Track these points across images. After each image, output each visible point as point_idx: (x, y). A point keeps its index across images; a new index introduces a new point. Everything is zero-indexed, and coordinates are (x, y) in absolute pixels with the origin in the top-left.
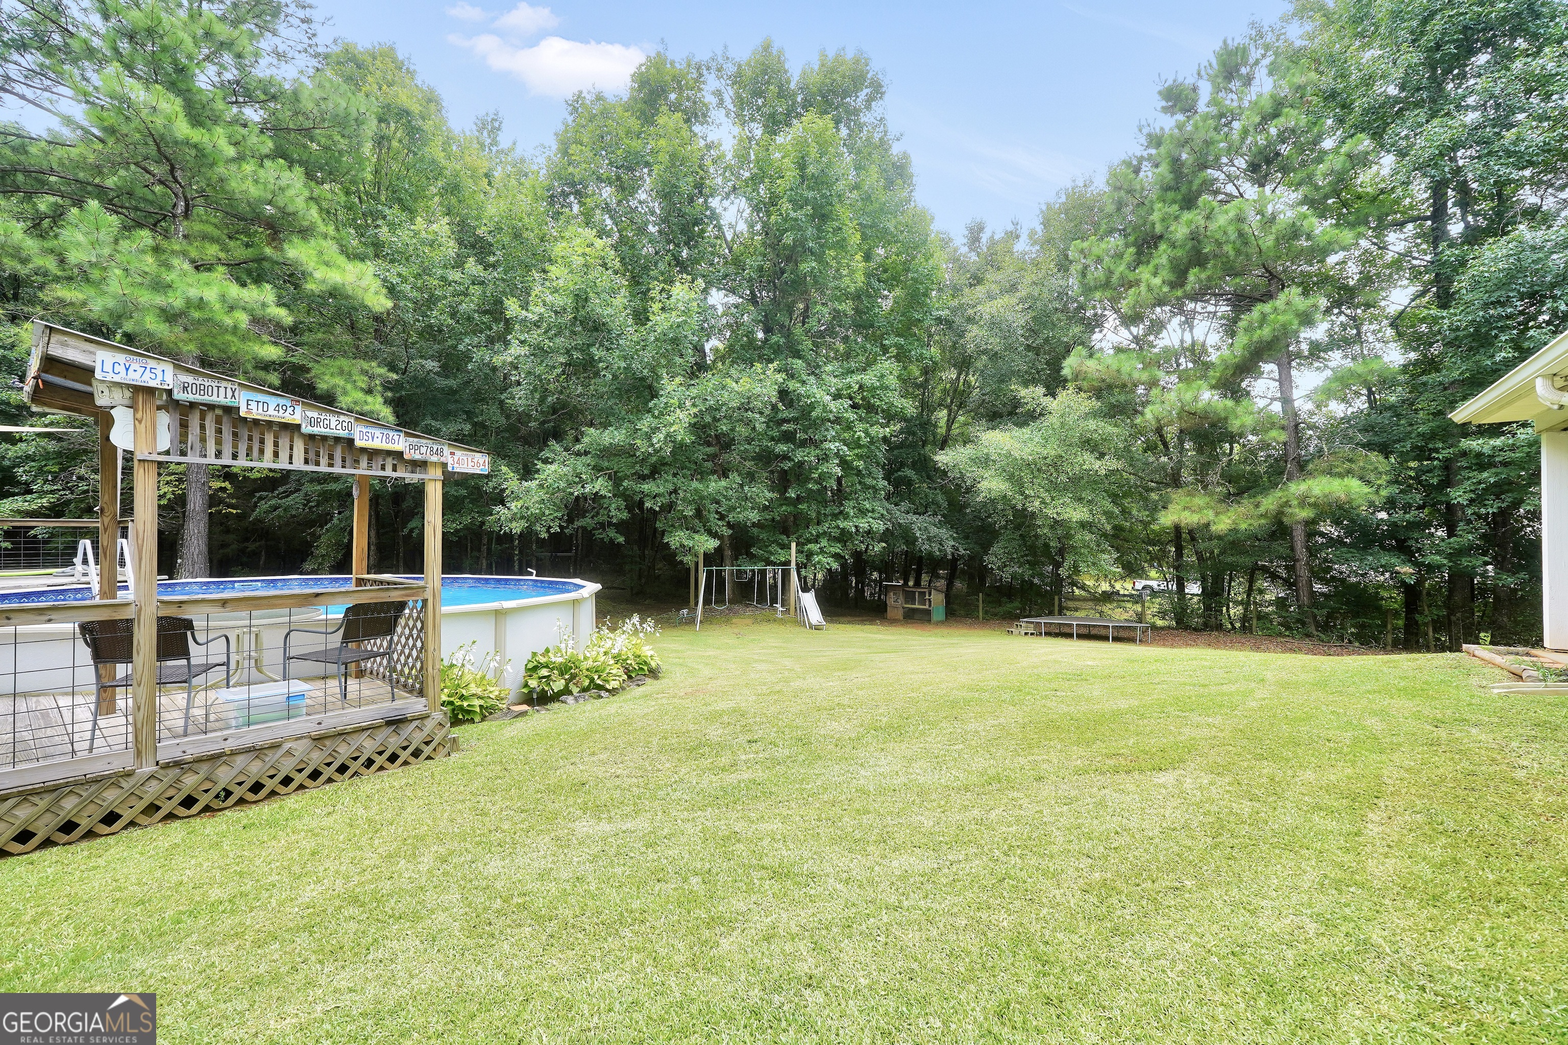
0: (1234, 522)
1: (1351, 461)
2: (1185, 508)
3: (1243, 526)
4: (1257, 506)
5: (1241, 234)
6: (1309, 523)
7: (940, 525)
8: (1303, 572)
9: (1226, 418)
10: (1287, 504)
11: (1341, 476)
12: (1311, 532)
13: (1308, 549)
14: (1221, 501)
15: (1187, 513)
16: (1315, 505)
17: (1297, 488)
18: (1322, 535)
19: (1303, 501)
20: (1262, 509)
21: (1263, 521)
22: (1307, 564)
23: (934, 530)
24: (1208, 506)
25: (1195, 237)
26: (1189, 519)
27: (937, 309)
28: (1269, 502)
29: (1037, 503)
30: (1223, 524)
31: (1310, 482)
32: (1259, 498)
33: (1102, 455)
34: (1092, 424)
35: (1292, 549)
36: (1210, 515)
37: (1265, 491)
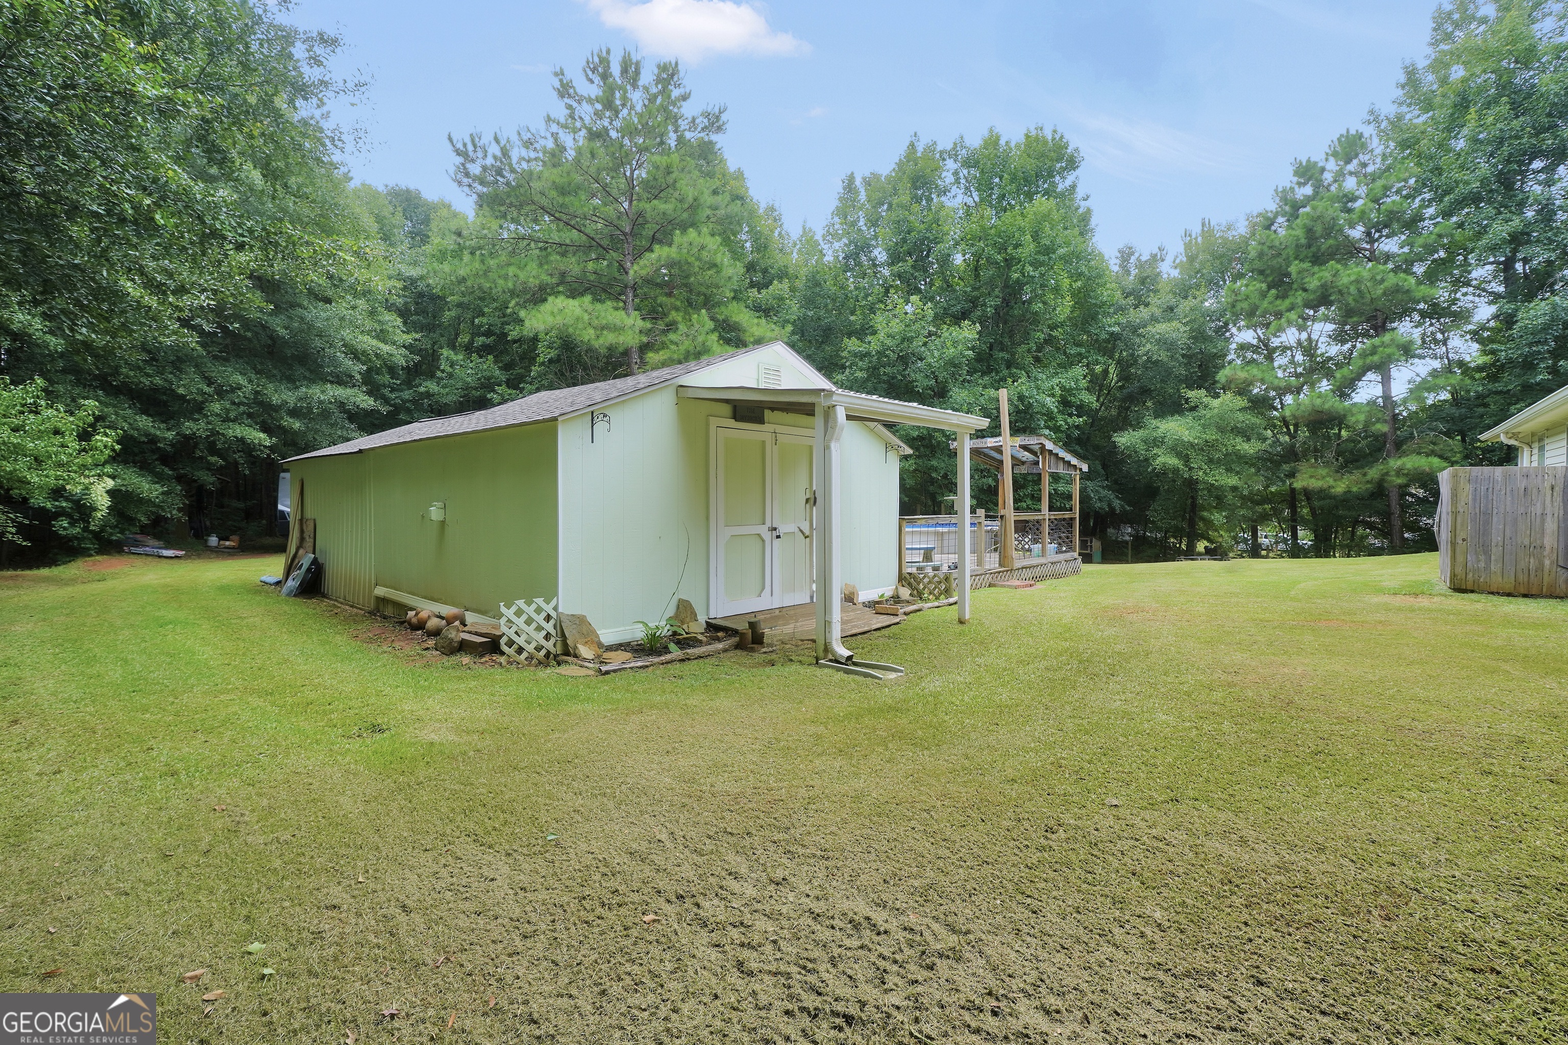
0: (1348, 486)
1: (1434, 444)
2: (1311, 477)
3: (1355, 489)
4: (1365, 475)
5: (1359, 291)
6: (1400, 487)
7: (1108, 488)
8: (1397, 523)
9: (1345, 416)
10: (1387, 474)
11: (1428, 455)
12: (1403, 491)
13: (1402, 506)
14: (1337, 472)
15: (1313, 480)
16: (1407, 475)
17: (1395, 463)
18: (1412, 495)
19: (1399, 472)
20: (1369, 477)
21: (1369, 486)
22: (1400, 516)
23: (1104, 493)
24: (1328, 475)
25: (1324, 286)
26: (1315, 484)
27: (1110, 326)
28: (1373, 473)
29: (1201, 473)
30: (1340, 487)
31: (1404, 459)
32: (1366, 469)
33: (1249, 440)
34: (1240, 416)
35: (1389, 506)
36: (1330, 481)
37: (1370, 464)
